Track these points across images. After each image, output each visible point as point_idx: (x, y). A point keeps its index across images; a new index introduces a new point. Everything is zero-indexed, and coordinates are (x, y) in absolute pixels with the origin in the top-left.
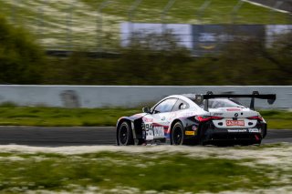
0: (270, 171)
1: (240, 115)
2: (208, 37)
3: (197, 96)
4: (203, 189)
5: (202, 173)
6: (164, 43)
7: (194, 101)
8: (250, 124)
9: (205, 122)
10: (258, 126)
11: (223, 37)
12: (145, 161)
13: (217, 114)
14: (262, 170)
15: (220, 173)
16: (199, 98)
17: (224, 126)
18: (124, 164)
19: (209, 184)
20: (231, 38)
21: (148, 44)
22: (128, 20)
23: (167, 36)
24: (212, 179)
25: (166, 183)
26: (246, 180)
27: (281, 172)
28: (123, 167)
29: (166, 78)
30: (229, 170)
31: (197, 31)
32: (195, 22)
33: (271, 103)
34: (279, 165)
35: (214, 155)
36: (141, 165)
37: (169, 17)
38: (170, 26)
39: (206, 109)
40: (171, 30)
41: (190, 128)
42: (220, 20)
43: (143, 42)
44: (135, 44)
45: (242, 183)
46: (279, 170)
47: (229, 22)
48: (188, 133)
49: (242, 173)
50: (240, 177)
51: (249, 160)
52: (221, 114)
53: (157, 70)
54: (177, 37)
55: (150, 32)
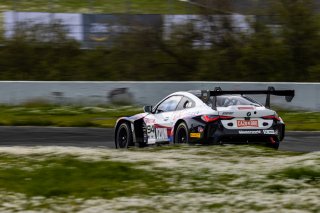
0: (169, 176)
1: (253, 115)
2: (101, 28)
3: (203, 92)
4: (95, 195)
5: (94, 177)
6: (52, 34)
7: (200, 98)
8: (265, 124)
9: (213, 122)
10: (274, 127)
11: (115, 28)
12: (31, 163)
13: (227, 113)
14: (159, 174)
15: (113, 178)
16: (205, 95)
17: (235, 127)
18: (9, 167)
19: (102, 190)
20: (125, 29)
21: (34, 36)
22: (12, 9)
23: (56, 27)
24: (105, 184)
25: (54, 188)
26: (142, 185)
27: (181, 177)
28: (8, 170)
29: (54, 72)
30: (124, 174)
31: (88, 21)
32: (86, 11)
33: (289, 100)
34: (178, 168)
35: (107, 158)
36: (27, 168)
37: (57, 6)
38: (58, 16)
39: (214, 108)
40: (60, 20)
41: (195, 130)
42: (114, 9)
43: (29, 33)
44: (19, 35)
45: (138, 188)
46: (179, 174)
47: (123, 11)
48: (193, 135)
49: (138, 178)
50: (136, 182)
51: (145, 163)
52: (231, 113)
53: (44, 63)
54: (66, 28)
55: (37, 22)
